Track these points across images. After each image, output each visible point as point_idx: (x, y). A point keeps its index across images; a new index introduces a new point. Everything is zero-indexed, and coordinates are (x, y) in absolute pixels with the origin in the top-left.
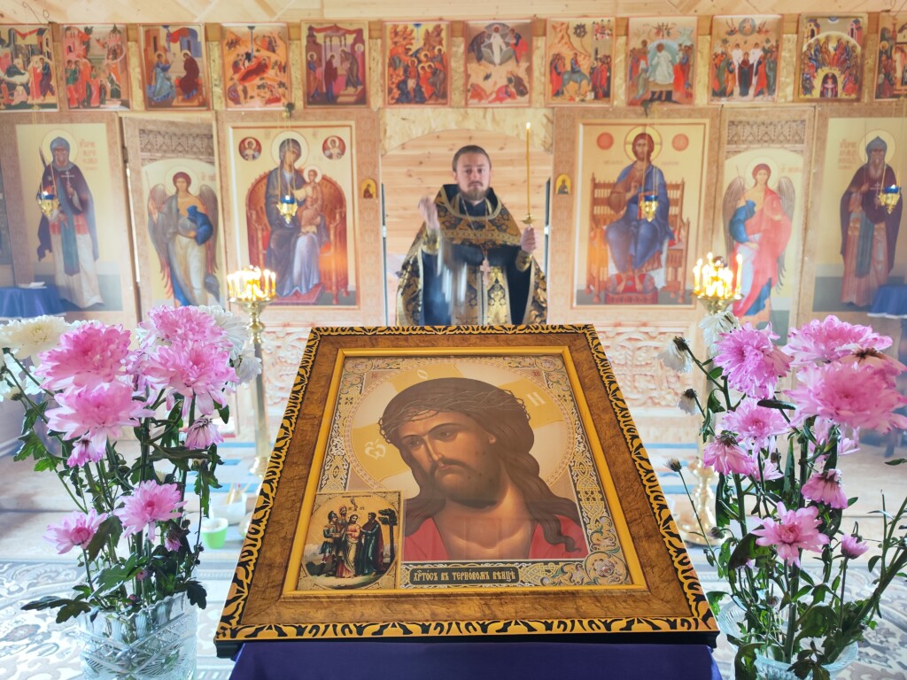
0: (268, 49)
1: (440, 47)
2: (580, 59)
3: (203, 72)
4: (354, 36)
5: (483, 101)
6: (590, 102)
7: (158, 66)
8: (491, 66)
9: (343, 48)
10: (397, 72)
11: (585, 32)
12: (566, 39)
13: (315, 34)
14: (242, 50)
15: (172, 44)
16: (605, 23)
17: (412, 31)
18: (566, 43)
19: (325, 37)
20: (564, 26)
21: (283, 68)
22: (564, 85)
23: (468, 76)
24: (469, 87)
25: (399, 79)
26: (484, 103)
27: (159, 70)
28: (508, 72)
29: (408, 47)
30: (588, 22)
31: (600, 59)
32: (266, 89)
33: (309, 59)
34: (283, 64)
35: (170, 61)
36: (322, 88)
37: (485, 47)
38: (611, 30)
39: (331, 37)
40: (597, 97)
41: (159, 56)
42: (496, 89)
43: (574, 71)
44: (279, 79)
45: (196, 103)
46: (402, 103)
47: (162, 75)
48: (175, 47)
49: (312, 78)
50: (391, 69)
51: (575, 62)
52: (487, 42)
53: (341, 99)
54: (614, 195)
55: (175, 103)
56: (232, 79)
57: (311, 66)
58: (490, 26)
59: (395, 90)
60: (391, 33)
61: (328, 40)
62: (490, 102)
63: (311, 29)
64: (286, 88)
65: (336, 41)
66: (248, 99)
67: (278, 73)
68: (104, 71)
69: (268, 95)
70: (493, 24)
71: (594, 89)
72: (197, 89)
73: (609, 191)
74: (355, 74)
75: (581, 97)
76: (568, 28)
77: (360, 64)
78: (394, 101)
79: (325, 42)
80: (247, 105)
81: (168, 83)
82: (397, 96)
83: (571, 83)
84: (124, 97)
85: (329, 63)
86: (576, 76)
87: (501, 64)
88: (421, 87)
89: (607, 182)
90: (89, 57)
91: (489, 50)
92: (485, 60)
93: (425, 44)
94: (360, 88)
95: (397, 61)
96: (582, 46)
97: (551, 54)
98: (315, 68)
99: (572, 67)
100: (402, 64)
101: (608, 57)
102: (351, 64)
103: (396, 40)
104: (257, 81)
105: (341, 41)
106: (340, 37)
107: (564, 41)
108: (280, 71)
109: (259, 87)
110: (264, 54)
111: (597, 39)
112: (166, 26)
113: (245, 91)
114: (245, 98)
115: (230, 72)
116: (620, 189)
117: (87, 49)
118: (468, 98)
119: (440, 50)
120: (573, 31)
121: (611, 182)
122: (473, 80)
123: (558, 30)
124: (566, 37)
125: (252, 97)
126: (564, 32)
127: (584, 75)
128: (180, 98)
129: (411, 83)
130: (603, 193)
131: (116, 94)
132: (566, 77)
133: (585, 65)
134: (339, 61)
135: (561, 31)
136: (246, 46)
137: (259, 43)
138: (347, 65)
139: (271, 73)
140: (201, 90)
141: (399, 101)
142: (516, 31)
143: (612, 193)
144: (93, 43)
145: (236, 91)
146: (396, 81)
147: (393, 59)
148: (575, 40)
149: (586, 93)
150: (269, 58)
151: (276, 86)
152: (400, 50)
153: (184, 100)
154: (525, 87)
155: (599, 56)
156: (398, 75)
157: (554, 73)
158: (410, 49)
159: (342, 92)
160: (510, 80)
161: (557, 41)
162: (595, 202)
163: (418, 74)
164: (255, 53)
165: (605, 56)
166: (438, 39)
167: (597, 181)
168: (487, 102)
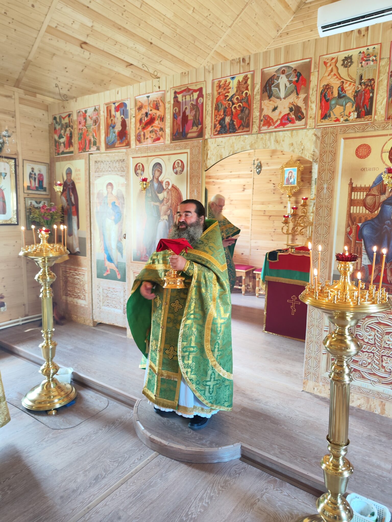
0: (156, 109)
1: (247, 91)
2: (346, 86)
3: (128, 127)
4: (198, 93)
5: (271, 127)
6: (353, 121)
7: (111, 126)
8: (278, 100)
9: (192, 102)
10: (219, 113)
11: (352, 62)
12: (335, 71)
13: (178, 95)
14: (144, 111)
15: (117, 113)
16: (371, 50)
17: (229, 83)
18: (335, 75)
19: (183, 96)
20: (334, 61)
21: (162, 119)
22: (332, 110)
23: (261, 110)
24: (262, 118)
25: (221, 117)
26: (272, 128)
27: (111, 128)
28: (290, 103)
29: (226, 95)
30: (355, 53)
31: (364, 83)
32: (154, 133)
33: (174, 112)
34: (162, 117)
35: (116, 122)
36: (180, 130)
37: (274, 87)
38: (375, 56)
39: (185, 96)
40: (359, 116)
41: (112, 120)
42: (280, 117)
43: (340, 96)
44: (160, 126)
45: (124, 144)
46: (222, 134)
47: (112, 130)
48: (118, 114)
49: (175, 124)
50: (216, 111)
51: (342, 89)
52: (276, 82)
53: (190, 135)
54: (369, 197)
55: (116, 146)
56: (139, 129)
57: (175, 116)
58: (279, 70)
59: (218, 125)
60: (217, 86)
61: (184, 98)
62: (276, 127)
63: (175, 93)
64: (163, 132)
65: (188, 98)
66: (145, 140)
67: (160, 122)
68: (91, 133)
69: (154, 137)
70: (281, 67)
71: (357, 109)
72: (125, 136)
73: (365, 193)
74: (197, 118)
75: (345, 118)
76: (336, 62)
77: (200, 111)
78: (217, 133)
79: (182, 100)
80: (145, 143)
81: (114, 134)
82: (218, 129)
83: (338, 106)
84: (98, 145)
85: (184, 113)
86: (342, 101)
87: (285, 98)
88: (234, 121)
89: (363, 186)
90: (86, 126)
91: (277, 89)
92: (274, 96)
93: (237, 91)
94: (200, 126)
95: (220, 105)
96: (349, 75)
97: (322, 86)
98: (177, 117)
99: (339, 93)
100: (223, 107)
101: (370, 80)
102: (196, 112)
103: (219, 91)
104: (150, 129)
105: (191, 98)
106: (190, 95)
107: (332, 73)
108: (161, 121)
109: (151, 132)
110: (154, 111)
111: (362, 66)
112: (114, 103)
113: (144, 135)
114: (144, 139)
115: (138, 124)
116: (374, 191)
117: (86, 122)
118: (261, 126)
119: (246, 93)
120: (342, 63)
121: (367, 186)
122: (265, 112)
123: (328, 65)
124: (335, 70)
125: (147, 138)
126: (333, 66)
127: (349, 99)
128: (119, 142)
129: (228, 119)
130: (360, 196)
131: (95, 144)
132: (333, 102)
133: (350, 91)
134: (189, 111)
135: (330, 65)
136: (146, 109)
137: (151, 105)
138: (194, 112)
139: (157, 122)
140: (127, 136)
141: (220, 133)
142: (298, 71)
143: (367, 195)
144: (88, 118)
145: (140, 136)
146: (219, 119)
147: (218, 104)
148: (343, 71)
149: (350, 113)
150: (156, 114)
151: (159, 131)
152: (222, 97)
153: (120, 143)
154: (303, 114)
155: (363, 81)
156: (220, 115)
157: (324, 100)
158: (228, 96)
159: (190, 131)
160: (291, 110)
161: (327, 74)
162: (352, 202)
163: (232, 112)
164: (150, 112)
165: (369, 79)
166: (245, 86)
167: (354, 186)
168: (273, 127)
